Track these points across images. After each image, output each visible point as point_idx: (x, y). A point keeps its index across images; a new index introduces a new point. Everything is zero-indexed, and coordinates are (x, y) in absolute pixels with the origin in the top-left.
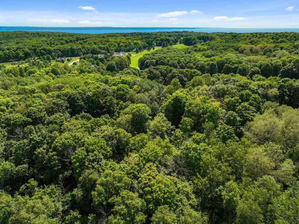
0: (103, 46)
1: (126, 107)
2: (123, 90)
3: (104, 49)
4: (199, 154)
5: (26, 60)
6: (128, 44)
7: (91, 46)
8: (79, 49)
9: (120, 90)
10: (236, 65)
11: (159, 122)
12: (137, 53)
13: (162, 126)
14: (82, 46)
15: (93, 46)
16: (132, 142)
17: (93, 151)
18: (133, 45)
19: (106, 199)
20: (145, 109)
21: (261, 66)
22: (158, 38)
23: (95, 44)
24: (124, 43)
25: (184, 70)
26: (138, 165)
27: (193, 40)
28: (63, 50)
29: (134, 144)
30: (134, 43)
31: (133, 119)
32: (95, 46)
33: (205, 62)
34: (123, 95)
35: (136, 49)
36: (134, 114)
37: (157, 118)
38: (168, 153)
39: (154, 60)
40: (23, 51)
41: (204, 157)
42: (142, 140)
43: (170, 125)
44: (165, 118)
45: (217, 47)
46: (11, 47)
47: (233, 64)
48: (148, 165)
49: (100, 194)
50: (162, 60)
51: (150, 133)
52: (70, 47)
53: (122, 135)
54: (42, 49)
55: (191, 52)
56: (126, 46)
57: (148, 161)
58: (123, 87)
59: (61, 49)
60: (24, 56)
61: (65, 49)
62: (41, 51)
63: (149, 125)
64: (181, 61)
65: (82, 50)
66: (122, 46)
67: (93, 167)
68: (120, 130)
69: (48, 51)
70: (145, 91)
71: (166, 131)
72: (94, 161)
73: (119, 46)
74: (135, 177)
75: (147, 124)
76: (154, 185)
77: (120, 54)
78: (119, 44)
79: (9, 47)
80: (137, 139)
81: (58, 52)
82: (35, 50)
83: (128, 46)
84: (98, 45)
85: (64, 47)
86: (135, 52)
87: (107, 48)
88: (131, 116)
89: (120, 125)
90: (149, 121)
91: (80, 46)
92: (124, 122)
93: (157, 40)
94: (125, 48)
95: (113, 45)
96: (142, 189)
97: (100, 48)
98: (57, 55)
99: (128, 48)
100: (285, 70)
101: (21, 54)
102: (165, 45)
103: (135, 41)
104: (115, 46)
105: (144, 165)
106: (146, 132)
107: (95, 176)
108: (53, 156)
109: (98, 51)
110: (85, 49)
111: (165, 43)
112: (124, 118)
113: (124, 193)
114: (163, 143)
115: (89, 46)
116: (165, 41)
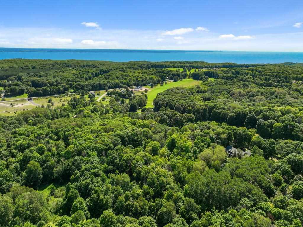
0: (125, 81)
1: (149, 142)
2: (147, 132)
3: (125, 84)
4: (176, 164)
5: (65, 94)
6: (144, 79)
7: (115, 81)
8: (105, 84)
9: (145, 132)
10: (220, 110)
11: (164, 151)
12: (152, 87)
13: (165, 152)
14: (107, 81)
15: (116, 81)
16: (152, 159)
17: (139, 161)
18: (149, 80)
19: (146, 175)
20: (158, 144)
21: (236, 112)
22: (170, 73)
23: (117, 79)
24: (141, 78)
25: (184, 115)
26: (155, 166)
27: (200, 75)
28: (93, 85)
29: (153, 160)
30: (150, 78)
31: (152, 149)
32: (117, 81)
33: (201, 106)
34: (147, 135)
35: (151, 84)
36: (153, 147)
37: (163, 149)
38: (166, 163)
39: (165, 102)
40: (63, 86)
41: (178, 164)
42: (157, 158)
43: (169, 152)
44: (167, 149)
45: (214, 89)
46: (51, 81)
47: (219, 109)
48: (158, 166)
49: (143, 174)
50: (170, 103)
51: (160, 155)
52: (98, 82)
53: (148, 156)
54: (77, 85)
55: (195, 93)
56: (143, 81)
57: (158, 165)
58: (146, 130)
59: (91, 84)
60: (63, 90)
61: (95, 84)
62: (77, 86)
63: (159, 152)
64: (184, 104)
65: (107, 84)
66: (140, 80)
67: (140, 167)
68: (147, 154)
69: (82, 86)
70: (158, 132)
71: (167, 155)
72: (140, 164)
73: (137, 81)
74: (154, 170)
75: (158, 151)
76: (160, 172)
77: (138, 89)
78: (137, 79)
79: (49, 81)
80: (154, 158)
81: (89, 87)
82: (71, 85)
83: (145, 81)
84: (120, 80)
85: (93, 82)
86: (150, 86)
87: (127, 82)
88: (151, 147)
89: (147, 152)
90: (160, 150)
91: (106, 82)
92: (148, 150)
93: (169, 75)
94: (142, 83)
95: (132, 80)
96: (156, 173)
97: (122, 83)
98: (88, 89)
99: (144, 82)
100: (249, 117)
101: (62, 89)
102: (176, 79)
103: (151, 76)
104: (134, 80)
105: (157, 166)
106: (158, 155)
107: (140, 169)
108: (124, 162)
109: (121, 85)
110: (110, 84)
111: (176, 77)
112: (148, 149)
113: (151, 173)
114: (164, 160)
115: (113, 81)
116: (176, 76)
